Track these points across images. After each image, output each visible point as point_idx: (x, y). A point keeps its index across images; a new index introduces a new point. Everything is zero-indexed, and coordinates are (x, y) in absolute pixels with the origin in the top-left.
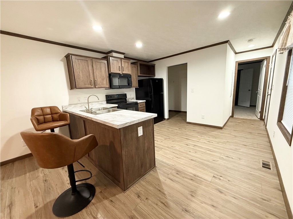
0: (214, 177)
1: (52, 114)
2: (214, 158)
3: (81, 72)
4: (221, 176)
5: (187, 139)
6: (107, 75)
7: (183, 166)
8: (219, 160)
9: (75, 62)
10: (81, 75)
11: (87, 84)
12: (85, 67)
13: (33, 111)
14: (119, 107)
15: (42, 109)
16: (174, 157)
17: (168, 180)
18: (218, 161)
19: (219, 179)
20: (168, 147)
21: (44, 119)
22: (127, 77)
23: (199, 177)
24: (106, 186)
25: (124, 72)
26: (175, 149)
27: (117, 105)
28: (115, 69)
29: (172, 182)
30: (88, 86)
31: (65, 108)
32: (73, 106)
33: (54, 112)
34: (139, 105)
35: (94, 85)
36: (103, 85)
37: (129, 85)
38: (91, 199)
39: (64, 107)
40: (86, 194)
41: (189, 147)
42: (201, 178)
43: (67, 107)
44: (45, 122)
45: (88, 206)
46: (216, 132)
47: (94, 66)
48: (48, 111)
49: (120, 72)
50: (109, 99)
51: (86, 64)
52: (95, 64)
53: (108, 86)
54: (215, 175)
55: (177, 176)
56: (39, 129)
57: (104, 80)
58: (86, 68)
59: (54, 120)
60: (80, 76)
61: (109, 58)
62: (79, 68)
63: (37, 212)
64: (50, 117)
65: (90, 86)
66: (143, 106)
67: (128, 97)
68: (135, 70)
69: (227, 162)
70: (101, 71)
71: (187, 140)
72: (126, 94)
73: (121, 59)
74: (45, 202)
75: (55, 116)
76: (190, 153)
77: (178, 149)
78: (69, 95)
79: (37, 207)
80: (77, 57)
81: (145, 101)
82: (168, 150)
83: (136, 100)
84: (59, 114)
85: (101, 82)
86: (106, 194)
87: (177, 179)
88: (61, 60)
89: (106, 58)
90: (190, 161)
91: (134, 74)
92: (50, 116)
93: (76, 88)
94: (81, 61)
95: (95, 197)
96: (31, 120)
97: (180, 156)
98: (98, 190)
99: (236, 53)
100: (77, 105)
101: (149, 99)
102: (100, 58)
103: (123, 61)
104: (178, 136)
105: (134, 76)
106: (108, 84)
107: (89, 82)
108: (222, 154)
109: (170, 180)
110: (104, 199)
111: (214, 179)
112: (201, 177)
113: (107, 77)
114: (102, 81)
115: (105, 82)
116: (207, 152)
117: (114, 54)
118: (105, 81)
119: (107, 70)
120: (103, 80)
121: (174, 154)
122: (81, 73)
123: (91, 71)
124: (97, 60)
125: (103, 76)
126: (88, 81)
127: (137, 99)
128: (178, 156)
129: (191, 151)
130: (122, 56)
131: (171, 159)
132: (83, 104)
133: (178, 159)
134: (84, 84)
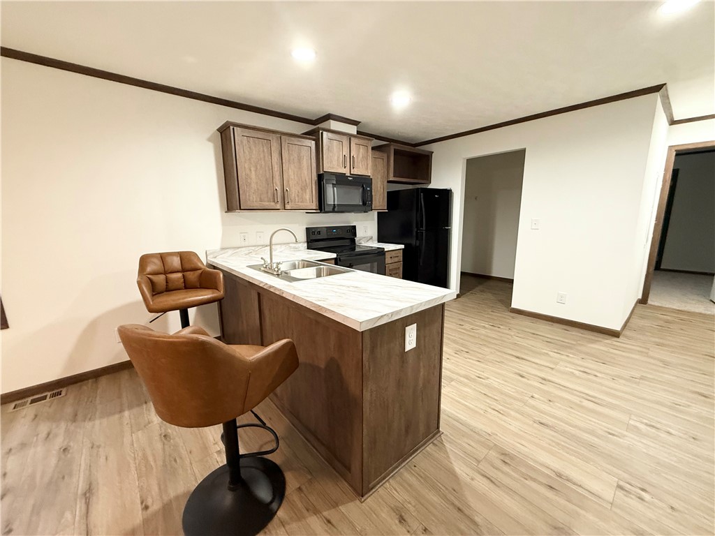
0: (620, 487)
1: (183, 270)
2: (610, 426)
3: (252, 169)
4: (643, 490)
5: (518, 357)
6: (315, 177)
7: (519, 441)
8: (625, 433)
9: (242, 142)
10: (253, 175)
11: (266, 199)
12: (264, 157)
13: (144, 260)
14: (340, 260)
15: (162, 257)
16: (490, 410)
17: (478, 477)
18: (625, 436)
19: (639, 498)
20: (466, 377)
21: (167, 282)
22: (363, 183)
23: (574, 484)
24: (310, 473)
25: (355, 172)
26: (487, 386)
27: (334, 255)
28: (333, 164)
29: (491, 485)
30: (267, 203)
31: (212, 256)
32: (230, 252)
33: (187, 266)
34: (388, 256)
35: (282, 202)
36: (302, 204)
37: (364, 204)
38: (274, 506)
39: (211, 254)
40: (263, 493)
41: (529, 382)
42: (580, 486)
43: (216, 254)
44: (169, 289)
45: (270, 526)
46: (602, 346)
47: (285, 155)
48: (176, 262)
49: (346, 171)
50: (315, 239)
51: (265, 150)
52: (286, 149)
53: (314, 205)
54: (621, 483)
55: (506, 469)
56: (155, 307)
57: (306, 190)
58: (266, 158)
59: (188, 286)
60: (251, 179)
61: (322, 133)
62: (249, 159)
63: (146, 521)
64: (179, 278)
65: (273, 204)
66: (396, 260)
67: (360, 233)
68: (381, 165)
69: (652, 444)
70: (300, 168)
71: (517, 360)
72: (355, 227)
73: (350, 136)
74: (166, 499)
75: (192, 276)
76: (531, 402)
77: (496, 385)
78: (224, 223)
79: (146, 508)
80: (247, 132)
81: (403, 246)
82: (470, 387)
83: (379, 242)
84: (200, 272)
85: (298, 196)
86: (313, 498)
87: (506, 481)
88: (209, 140)
89: (314, 135)
90: (535, 425)
91: (380, 177)
92: (180, 275)
93: (241, 209)
94: (254, 142)
95: (284, 502)
96: (139, 284)
97: (505, 407)
98: (292, 482)
99: (673, 122)
100: (240, 249)
101: (413, 242)
102: (299, 133)
103: (354, 141)
104: (492, 348)
105: (379, 180)
106: (314, 199)
107: (270, 195)
108: (633, 417)
109: (485, 479)
110: (308, 510)
111: (620, 493)
112: (579, 484)
113: (314, 182)
114: (300, 194)
115: (307, 196)
116: (584, 404)
117: (334, 125)
118: (308, 191)
119: (314, 165)
120: (303, 189)
121: (488, 401)
122: (253, 172)
123: (276, 167)
124: (293, 139)
125: (303, 179)
126: (269, 191)
127: (380, 240)
128: (500, 407)
129: (536, 396)
130: (352, 130)
131: (481, 414)
132: (253, 248)
133: (500, 415)
134: (259, 199)
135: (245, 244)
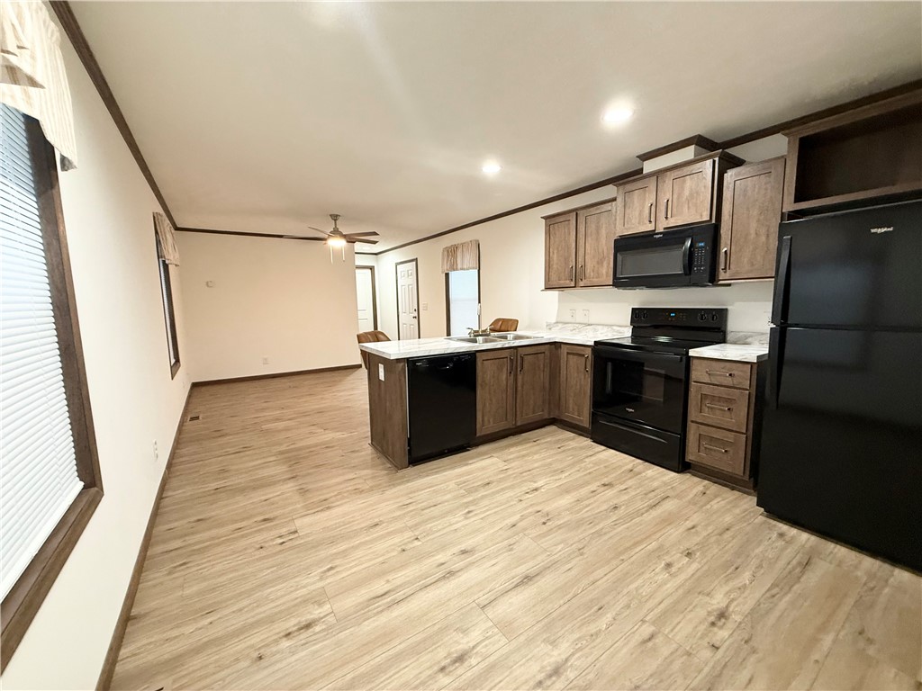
9: (549, 230)
11: (563, 277)
18: (321, 579)
22: (686, 237)
28: (632, 223)
30: (564, 281)
34: (699, 366)
35: (575, 279)
36: (597, 280)
37: (689, 272)
47: (582, 230)
51: (566, 231)
52: (584, 223)
54: (296, 535)
61: (618, 189)
65: (568, 281)
66: (726, 381)
70: (598, 239)
72: (724, 310)
78: (559, 301)
80: (553, 221)
93: (545, 288)
94: (558, 226)
108: (331, 619)
114: (596, 269)
117: (649, 166)
119: (614, 230)
120: (600, 262)
124: (592, 209)
125: (600, 251)
126: (567, 270)
135: (573, 321)
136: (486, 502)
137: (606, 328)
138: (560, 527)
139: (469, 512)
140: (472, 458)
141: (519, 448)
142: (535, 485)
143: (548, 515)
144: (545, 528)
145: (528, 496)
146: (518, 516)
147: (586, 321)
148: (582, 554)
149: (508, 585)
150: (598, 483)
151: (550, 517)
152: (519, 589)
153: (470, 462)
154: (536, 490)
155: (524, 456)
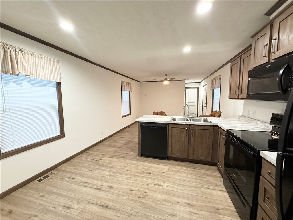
9: (232, 69)
12: (236, 72)
25: (276, 56)
37: (285, 91)
47: (242, 67)
49: (266, 61)
51: (237, 68)
62: (233, 75)
65: (236, 95)
80: (233, 63)
93: (229, 98)
94: (235, 66)
124: (246, 54)
132: (250, 119)
134: (233, 93)
135: (248, 116)
136: (138, 178)
137: (262, 123)
138: (141, 202)
139: (130, 178)
140: (161, 163)
141: (183, 168)
142: (162, 184)
143: (146, 196)
144: (137, 199)
145: (153, 186)
146: (137, 189)
147: (253, 118)
148: (129, 216)
149: (101, 204)
150: (186, 201)
151: (145, 197)
152: (100, 207)
153: (159, 164)
154: (159, 185)
155: (179, 172)
